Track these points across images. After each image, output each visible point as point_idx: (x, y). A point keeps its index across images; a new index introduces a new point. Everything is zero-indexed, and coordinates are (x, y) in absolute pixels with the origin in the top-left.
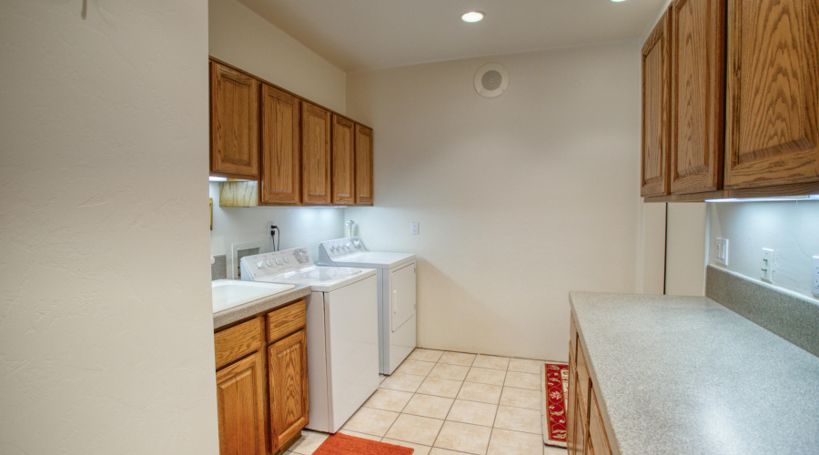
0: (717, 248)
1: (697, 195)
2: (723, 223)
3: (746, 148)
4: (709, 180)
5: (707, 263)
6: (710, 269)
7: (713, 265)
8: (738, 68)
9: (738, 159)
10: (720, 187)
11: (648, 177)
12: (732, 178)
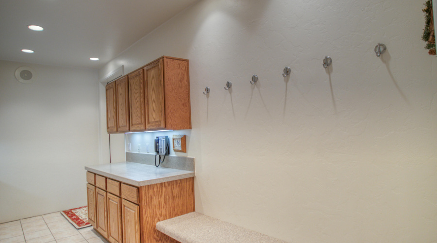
0: (128, 146)
1: (124, 132)
2: (129, 140)
3: (134, 123)
4: (127, 129)
5: (126, 151)
6: (127, 153)
7: (128, 152)
8: (131, 107)
9: (132, 125)
10: (129, 130)
11: (109, 126)
12: (131, 129)
